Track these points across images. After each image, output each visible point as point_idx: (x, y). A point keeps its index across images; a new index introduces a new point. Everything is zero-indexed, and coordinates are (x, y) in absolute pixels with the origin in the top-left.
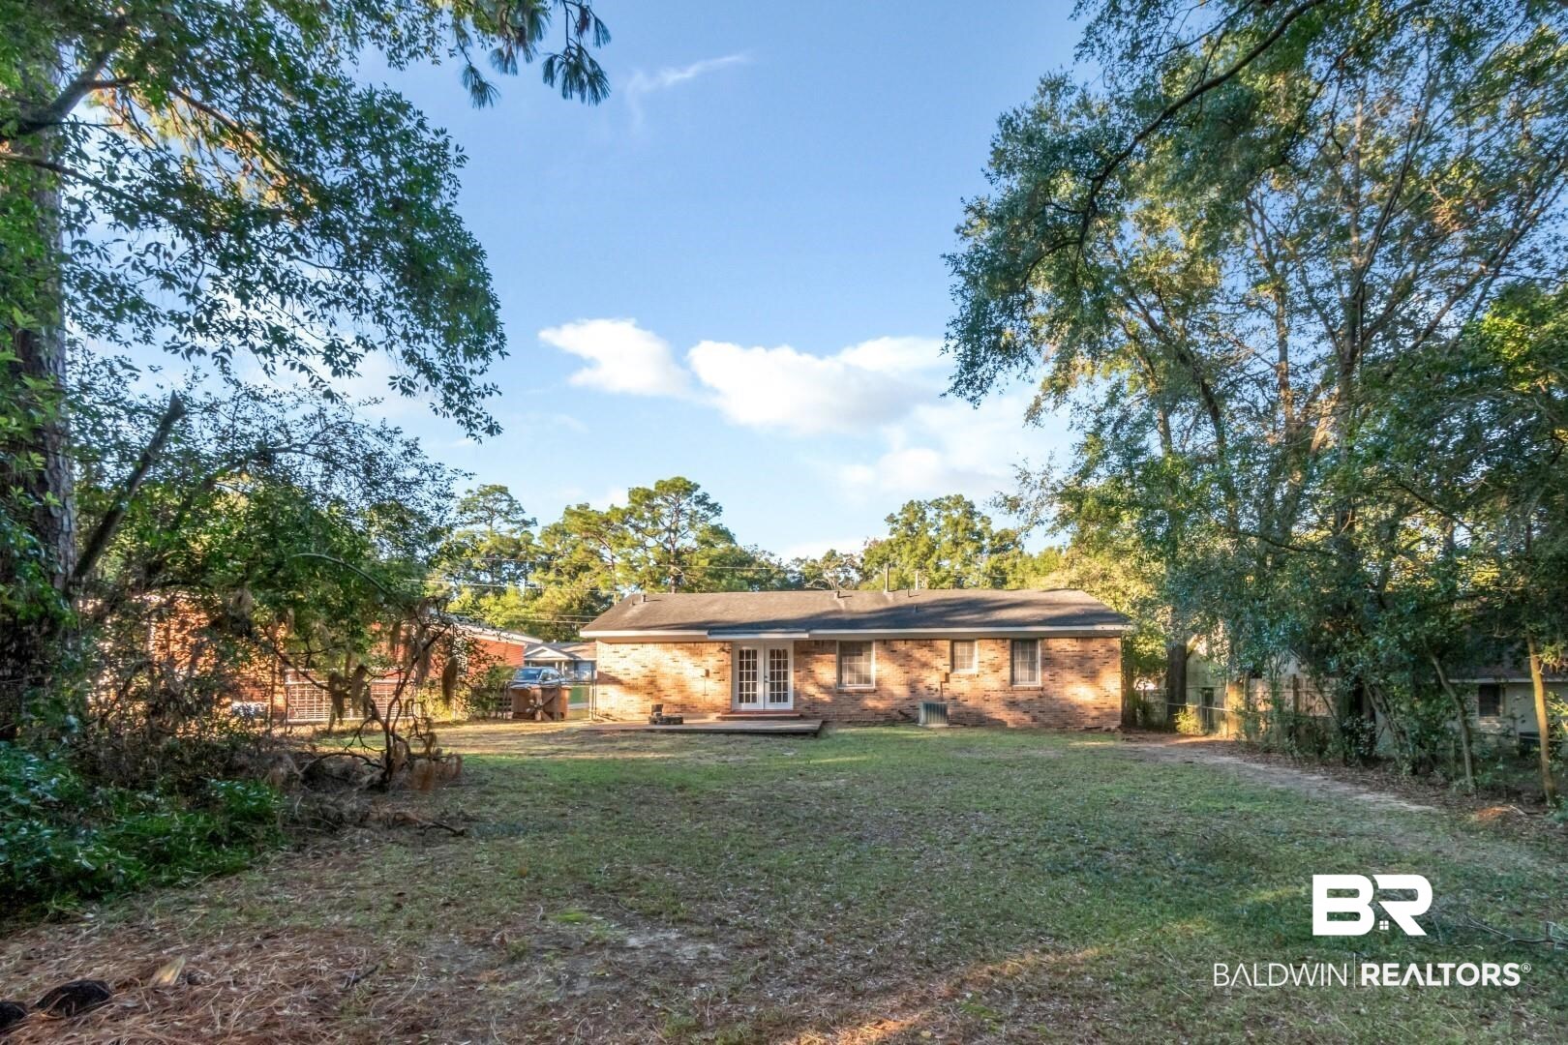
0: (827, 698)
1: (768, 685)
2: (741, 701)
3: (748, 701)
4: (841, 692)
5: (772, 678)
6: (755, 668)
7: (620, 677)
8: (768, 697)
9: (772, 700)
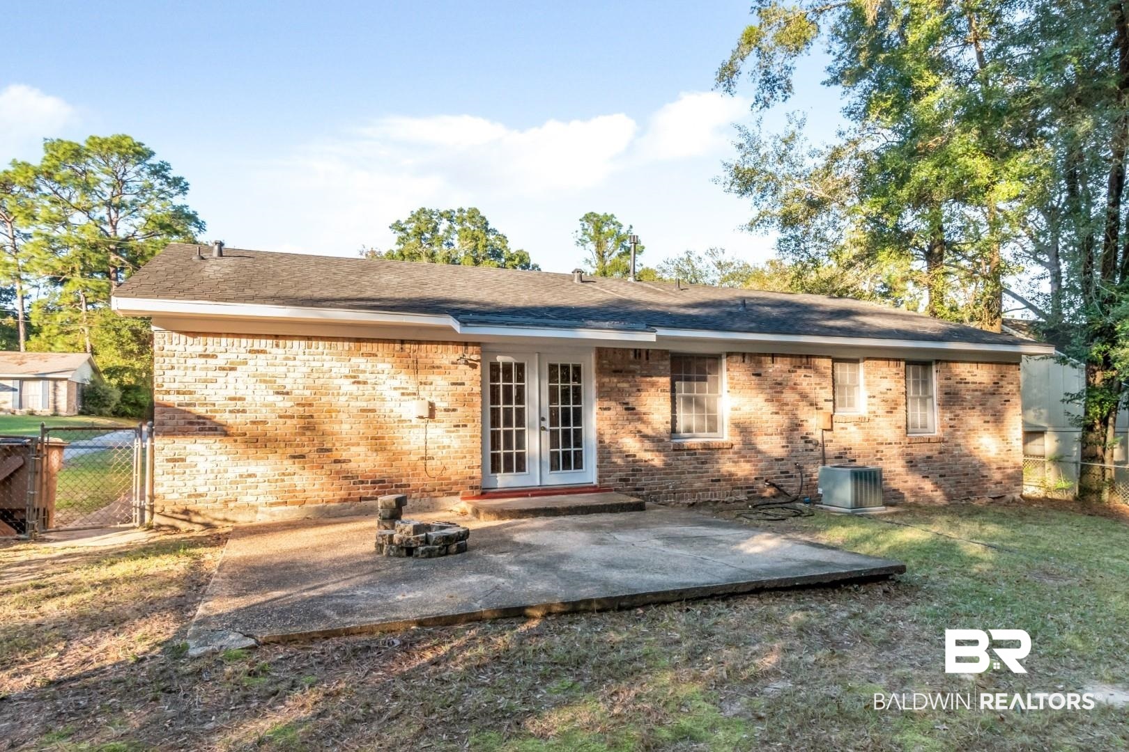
0: (657, 460)
1: (546, 436)
2: (495, 469)
3: (508, 469)
4: (679, 449)
5: (554, 422)
6: (520, 400)
7: (222, 417)
8: (547, 458)
9: (554, 467)
